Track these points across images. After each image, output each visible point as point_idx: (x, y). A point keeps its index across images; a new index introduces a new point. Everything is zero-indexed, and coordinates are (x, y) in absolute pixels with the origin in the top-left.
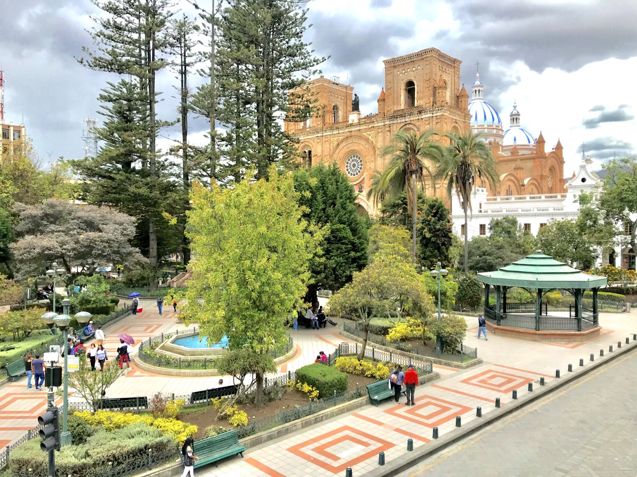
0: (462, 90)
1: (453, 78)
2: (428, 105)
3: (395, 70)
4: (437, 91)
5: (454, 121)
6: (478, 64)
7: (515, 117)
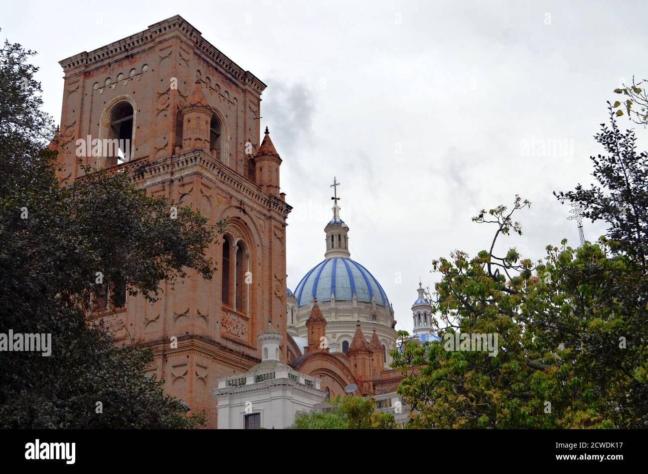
0: (264, 142)
1: (241, 115)
2: (162, 153)
3: (90, 82)
4: (186, 117)
5: (235, 203)
6: (335, 185)
7: (422, 312)
